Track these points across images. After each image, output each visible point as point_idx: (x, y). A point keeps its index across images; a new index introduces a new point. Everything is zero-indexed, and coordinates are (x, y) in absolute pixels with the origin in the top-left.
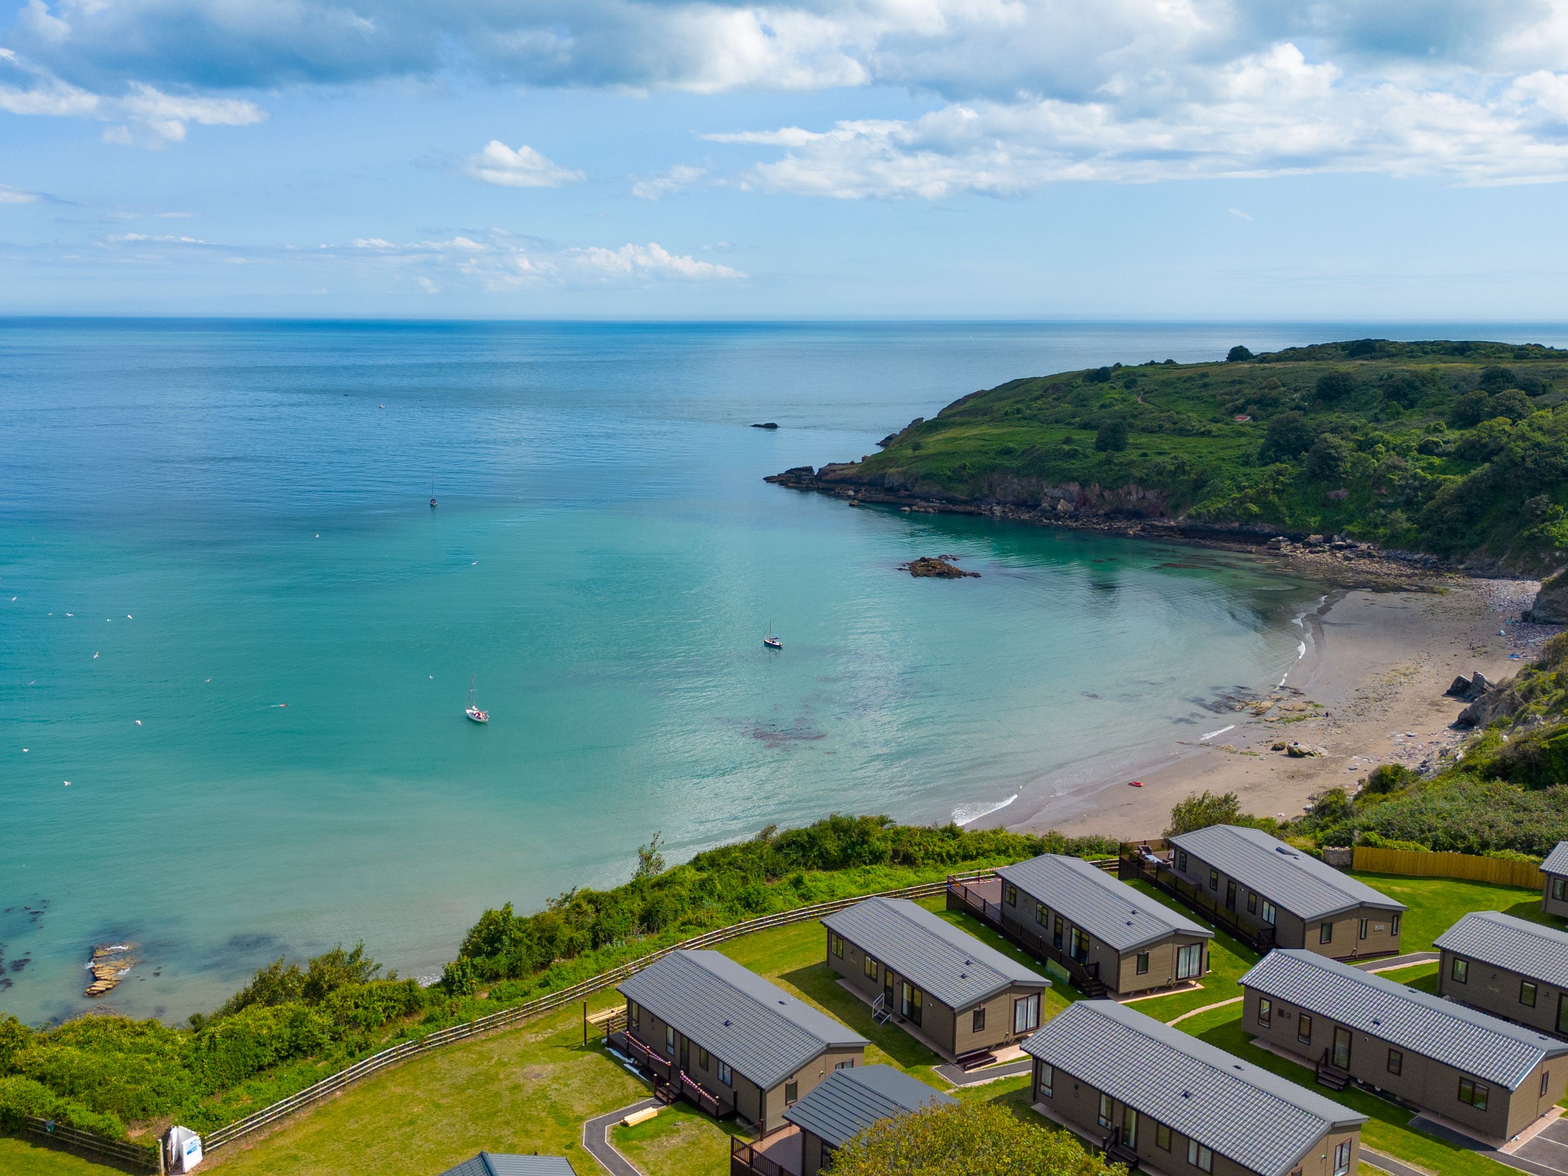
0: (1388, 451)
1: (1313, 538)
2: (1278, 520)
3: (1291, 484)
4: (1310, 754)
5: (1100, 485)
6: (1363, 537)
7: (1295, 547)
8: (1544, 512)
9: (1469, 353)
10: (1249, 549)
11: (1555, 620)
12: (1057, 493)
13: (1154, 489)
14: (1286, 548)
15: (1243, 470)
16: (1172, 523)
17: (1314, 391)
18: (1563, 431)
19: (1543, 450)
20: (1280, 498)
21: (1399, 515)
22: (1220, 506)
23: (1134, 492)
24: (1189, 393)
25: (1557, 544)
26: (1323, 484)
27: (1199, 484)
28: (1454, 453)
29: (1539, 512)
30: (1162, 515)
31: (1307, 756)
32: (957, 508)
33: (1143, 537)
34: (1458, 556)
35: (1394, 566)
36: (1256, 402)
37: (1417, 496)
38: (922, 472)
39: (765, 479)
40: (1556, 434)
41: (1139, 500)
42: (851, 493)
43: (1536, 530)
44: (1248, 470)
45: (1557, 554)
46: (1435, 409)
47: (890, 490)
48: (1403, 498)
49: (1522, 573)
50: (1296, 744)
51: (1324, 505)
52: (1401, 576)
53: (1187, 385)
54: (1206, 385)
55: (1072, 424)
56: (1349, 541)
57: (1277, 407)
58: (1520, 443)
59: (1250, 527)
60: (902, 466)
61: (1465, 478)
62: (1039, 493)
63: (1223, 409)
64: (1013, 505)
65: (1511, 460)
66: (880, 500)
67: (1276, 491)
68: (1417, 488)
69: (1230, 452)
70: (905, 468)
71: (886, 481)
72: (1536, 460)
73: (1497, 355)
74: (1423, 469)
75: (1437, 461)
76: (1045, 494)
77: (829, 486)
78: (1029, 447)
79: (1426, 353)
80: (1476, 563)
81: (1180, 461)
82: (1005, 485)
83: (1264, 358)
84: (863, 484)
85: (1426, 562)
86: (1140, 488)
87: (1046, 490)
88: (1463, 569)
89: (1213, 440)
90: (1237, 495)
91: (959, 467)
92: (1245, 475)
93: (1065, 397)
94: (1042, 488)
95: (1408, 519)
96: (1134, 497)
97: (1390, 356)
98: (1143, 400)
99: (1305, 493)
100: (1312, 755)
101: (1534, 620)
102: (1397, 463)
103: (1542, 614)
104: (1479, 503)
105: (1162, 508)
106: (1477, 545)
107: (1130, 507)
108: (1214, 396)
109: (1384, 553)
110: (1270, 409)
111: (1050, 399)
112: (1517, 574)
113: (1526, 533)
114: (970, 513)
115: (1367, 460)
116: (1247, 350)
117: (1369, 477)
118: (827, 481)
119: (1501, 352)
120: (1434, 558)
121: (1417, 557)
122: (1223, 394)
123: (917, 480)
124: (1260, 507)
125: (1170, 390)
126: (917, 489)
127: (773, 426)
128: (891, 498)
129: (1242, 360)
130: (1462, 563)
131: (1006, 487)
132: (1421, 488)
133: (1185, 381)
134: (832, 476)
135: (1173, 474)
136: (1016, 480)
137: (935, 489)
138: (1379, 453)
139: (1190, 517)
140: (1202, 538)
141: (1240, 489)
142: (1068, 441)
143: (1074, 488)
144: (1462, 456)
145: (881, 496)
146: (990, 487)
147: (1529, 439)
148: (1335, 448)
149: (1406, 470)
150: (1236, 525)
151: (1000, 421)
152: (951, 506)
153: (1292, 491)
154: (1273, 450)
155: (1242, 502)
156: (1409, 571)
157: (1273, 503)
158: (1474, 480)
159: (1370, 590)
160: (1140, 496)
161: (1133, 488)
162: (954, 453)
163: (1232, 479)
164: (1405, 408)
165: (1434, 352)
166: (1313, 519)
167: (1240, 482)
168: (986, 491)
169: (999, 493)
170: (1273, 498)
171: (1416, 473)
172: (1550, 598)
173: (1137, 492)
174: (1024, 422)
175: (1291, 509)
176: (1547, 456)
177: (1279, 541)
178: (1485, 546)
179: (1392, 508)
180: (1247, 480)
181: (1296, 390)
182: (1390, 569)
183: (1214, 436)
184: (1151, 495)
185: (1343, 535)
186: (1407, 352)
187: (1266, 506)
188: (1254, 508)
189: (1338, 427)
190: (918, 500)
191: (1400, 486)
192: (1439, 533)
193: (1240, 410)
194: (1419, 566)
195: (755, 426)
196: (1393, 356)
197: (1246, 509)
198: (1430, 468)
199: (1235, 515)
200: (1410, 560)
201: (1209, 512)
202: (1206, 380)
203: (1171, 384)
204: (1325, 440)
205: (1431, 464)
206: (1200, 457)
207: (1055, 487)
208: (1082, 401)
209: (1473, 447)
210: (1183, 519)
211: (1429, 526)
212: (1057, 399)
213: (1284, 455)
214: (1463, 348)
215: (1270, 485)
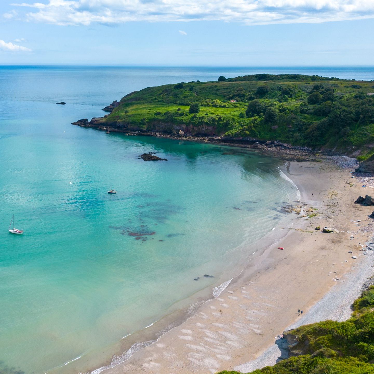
0: (290, 112)
1: (268, 142)
2: (256, 136)
3: (259, 124)
4: (332, 231)
5: (193, 125)
6: (285, 142)
7: (262, 146)
8: (348, 133)
9: (297, 78)
10: (248, 147)
11: (368, 172)
12: (178, 128)
13: (211, 126)
14: (260, 146)
15: (241, 119)
16: (220, 138)
17: (256, 92)
18: (352, 106)
19: (346, 112)
20: (256, 129)
21: (297, 134)
22: (236, 132)
23: (204, 128)
24: (212, 92)
25: (354, 144)
26: (270, 124)
27: (227, 124)
28: (313, 113)
29: (346, 133)
30: (214, 135)
31: (331, 232)
32: (144, 134)
33: (209, 143)
34: (318, 148)
35: (298, 152)
36: (237, 95)
37: (302, 128)
38: (130, 121)
39: (72, 123)
40: (350, 107)
41: (206, 129)
42: (105, 128)
43: (346, 139)
44: (244, 119)
45: (354, 147)
46: (299, 98)
47: (119, 127)
48: (297, 129)
49: (341, 154)
50: (326, 228)
51: (270, 131)
52: (302, 155)
53: (211, 90)
54: (218, 90)
55: (177, 103)
56: (280, 143)
57: (244, 97)
58: (338, 110)
59: (246, 139)
60: (122, 119)
61: (319, 122)
62: (171, 128)
63: (225, 98)
64: (163, 132)
65: (335, 116)
66: (116, 131)
67: (254, 126)
68: (302, 125)
69: (235, 113)
70: (124, 120)
71: (117, 124)
72: (344, 116)
73: (306, 79)
74: (303, 118)
75: (307, 116)
76: (174, 128)
77: (96, 126)
78: (166, 112)
79: (283, 78)
80: (324, 150)
81: (220, 116)
82: (159, 125)
83: (230, 80)
84: (108, 125)
85: (308, 150)
86: (207, 126)
87: (174, 127)
88: (321, 152)
89: (227, 109)
90: (242, 128)
91: (143, 119)
92: (243, 121)
93: (170, 94)
94: (172, 126)
95: (300, 136)
96: (204, 129)
97: (272, 79)
98: (197, 94)
99: (264, 127)
100: (333, 232)
101: (360, 172)
102: (295, 117)
103: (364, 170)
104: (325, 130)
105: (214, 133)
106: (325, 144)
107: (203, 132)
108: (221, 93)
109: (293, 147)
110: (242, 98)
111: (164, 94)
112: (340, 154)
113: (342, 140)
114: (149, 135)
115: (284, 116)
116: (224, 77)
117: (285, 121)
118: (95, 124)
119: (307, 78)
120: (310, 149)
121: (305, 148)
122: (225, 93)
123: (129, 124)
124: (249, 132)
125: (205, 91)
126: (129, 127)
127: (63, 103)
128: (120, 130)
129: (223, 81)
130: (319, 150)
131: (159, 126)
132: (303, 125)
133: (210, 88)
134: (96, 122)
135: (218, 121)
136: (163, 124)
137: (135, 127)
138: (287, 113)
139: (226, 135)
140: (230, 143)
141: (242, 126)
142: (179, 110)
143: (184, 126)
144: (315, 114)
145: (116, 130)
146: (154, 126)
147: (341, 109)
148: (273, 112)
149: (297, 119)
150: (241, 138)
151: (150, 102)
152: (142, 133)
153: (259, 126)
154: (251, 112)
155: (243, 130)
156: (304, 154)
157: (254, 131)
158: (323, 122)
159: (296, 161)
160: (207, 129)
161: (204, 126)
162: (140, 114)
163: (239, 122)
164: (289, 97)
165: (285, 78)
166: (267, 136)
167: (242, 123)
168: (152, 127)
169: (157, 128)
170: (253, 129)
171: (301, 120)
172: (367, 164)
173: (206, 127)
174: (159, 103)
175: (260, 132)
176: (348, 114)
177: (257, 144)
178: (327, 145)
179: (294, 131)
180: (244, 123)
181: (250, 91)
182: (297, 153)
183: (227, 108)
184: (210, 128)
185: (277, 141)
186: (277, 78)
187: (251, 131)
188: (248, 132)
189: (272, 105)
190: (129, 131)
191: (296, 124)
192: (312, 140)
193: (232, 98)
194: (306, 151)
195: (57, 103)
196: (273, 79)
197: (245, 133)
198: (305, 118)
199: (241, 135)
200: (302, 150)
201: (232, 134)
202: (217, 88)
203: (205, 89)
204: (270, 109)
205: (305, 117)
206: (226, 115)
207: (177, 126)
208: (176, 95)
209: (320, 111)
210: (224, 137)
211: (307, 138)
212: (167, 94)
213: (255, 114)
214: (295, 77)
215: (252, 124)
